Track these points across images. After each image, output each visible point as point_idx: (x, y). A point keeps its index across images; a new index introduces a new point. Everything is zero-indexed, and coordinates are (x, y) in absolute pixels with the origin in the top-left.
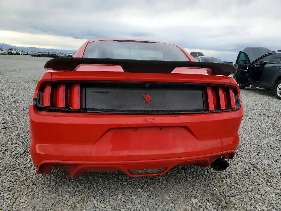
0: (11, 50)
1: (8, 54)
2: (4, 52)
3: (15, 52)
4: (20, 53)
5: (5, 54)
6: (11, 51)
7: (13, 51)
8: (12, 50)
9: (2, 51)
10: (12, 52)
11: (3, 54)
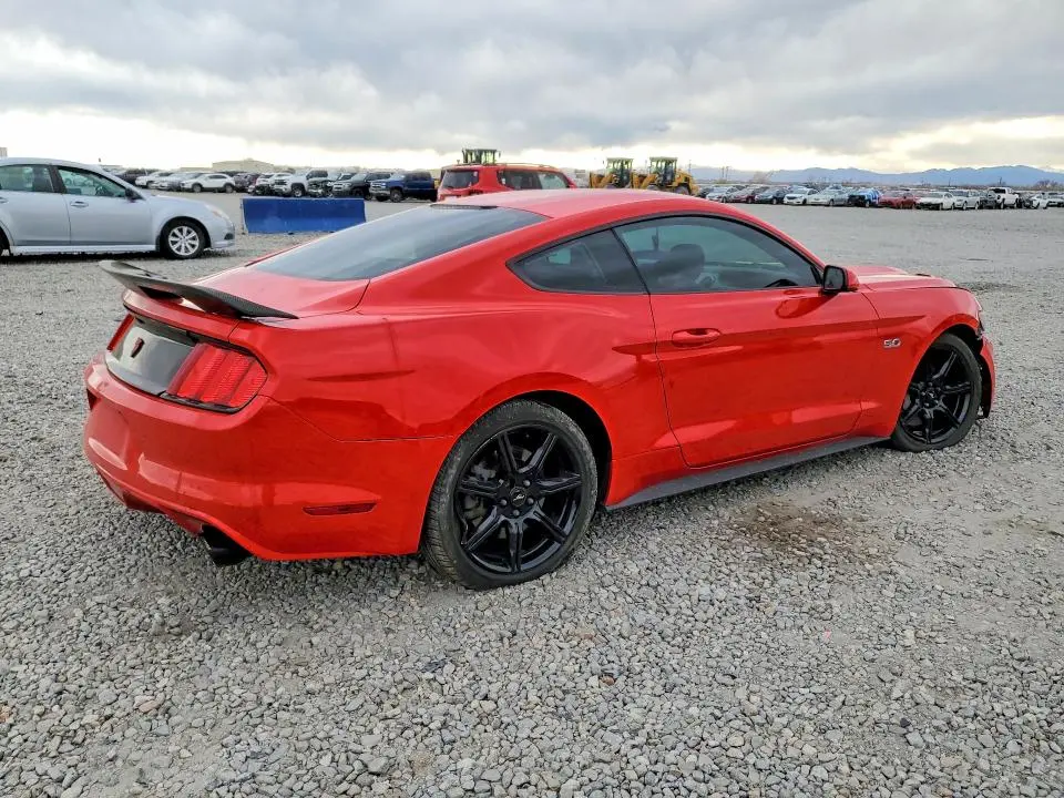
0: (997, 191)
1: (981, 208)
2: (965, 199)
3: (1010, 198)
4: (1031, 202)
5: (967, 209)
6: (997, 195)
7: (1002, 196)
8: (1004, 191)
9: (960, 198)
10: (1000, 201)
11: (962, 209)
